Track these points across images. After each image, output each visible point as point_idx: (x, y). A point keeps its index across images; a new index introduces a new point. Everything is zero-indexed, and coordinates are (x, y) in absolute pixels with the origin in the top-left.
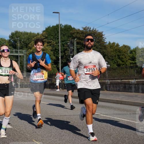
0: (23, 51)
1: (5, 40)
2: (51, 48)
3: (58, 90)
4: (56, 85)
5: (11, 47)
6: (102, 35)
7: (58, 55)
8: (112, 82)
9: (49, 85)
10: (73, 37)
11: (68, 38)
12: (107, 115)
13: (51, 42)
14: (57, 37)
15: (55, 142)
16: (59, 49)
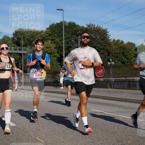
0: (27, 48)
1: (9, 38)
2: (54, 45)
3: (62, 88)
4: (60, 82)
5: (15, 44)
6: (107, 32)
7: (61, 52)
8: (117, 79)
9: (53, 82)
10: (77, 34)
11: (72, 36)
12: (111, 112)
13: (55, 40)
14: (61, 35)
15: (59, 140)
16: (63, 46)
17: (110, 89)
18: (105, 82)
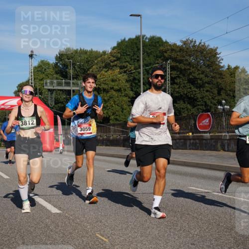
0: (79, 82)
1: (48, 64)
2: (125, 77)
5: (59, 75)
6: (216, 54)
7: (137, 88)
8: (234, 136)
9: (123, 140)
10: (164, 57)
11: (155, 60)
13: (126, 67)
14: (138, 59)
15: (134, 238)
17: (222, 153)
18: (213, 141)
